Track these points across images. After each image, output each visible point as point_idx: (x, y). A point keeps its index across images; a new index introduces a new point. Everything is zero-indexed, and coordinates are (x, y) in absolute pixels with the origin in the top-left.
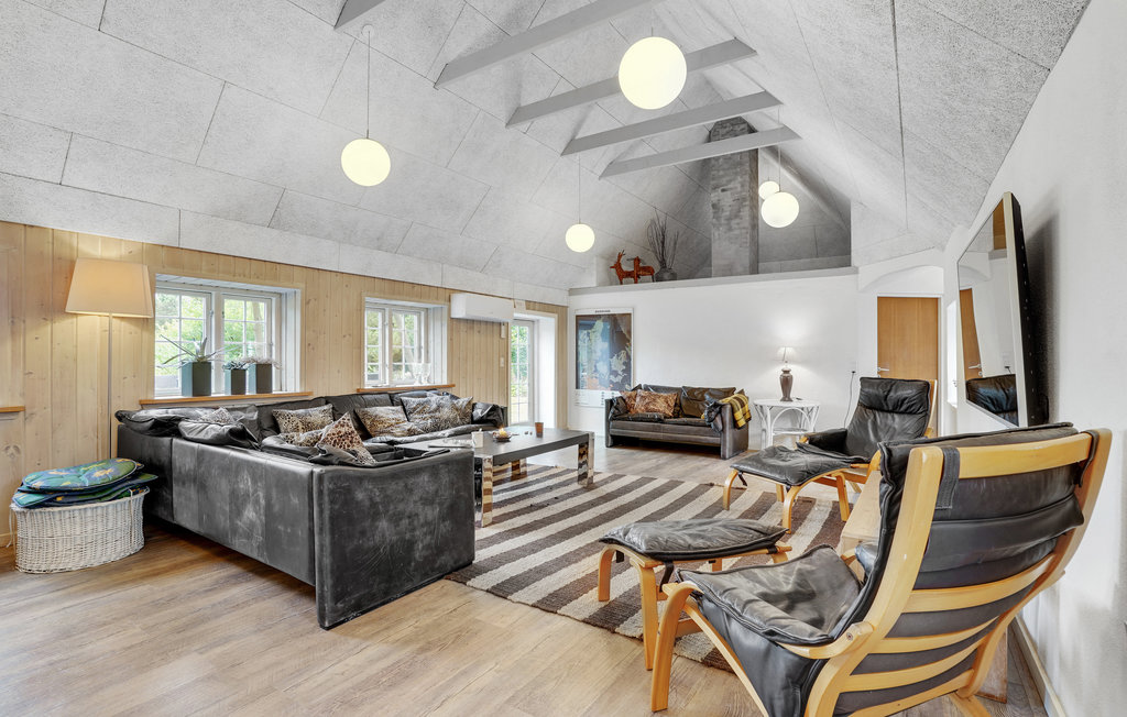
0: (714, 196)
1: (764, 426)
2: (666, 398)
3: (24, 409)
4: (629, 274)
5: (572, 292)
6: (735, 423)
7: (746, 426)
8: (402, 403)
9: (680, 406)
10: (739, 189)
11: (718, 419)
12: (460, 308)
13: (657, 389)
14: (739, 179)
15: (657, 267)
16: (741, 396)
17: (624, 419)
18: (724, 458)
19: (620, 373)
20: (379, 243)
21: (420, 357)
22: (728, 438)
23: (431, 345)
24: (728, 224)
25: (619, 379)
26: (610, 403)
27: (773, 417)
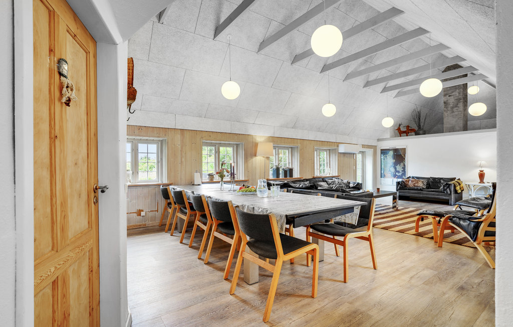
0: (445, 99)
1: (470, 193)
2: (423, 181)
3: (248, 180)
4: (404, 132)
5: (379, 140)
6: (456, 192)
7: (461, 193)
8: (326, 181)
9: (429, 185)
10: (458, 95)
11: (448, 190)
12: (342, 149)
13: (418, 178)
14: (457, 91)
15: (416, 129)
16: (459, 181)
17: (405, 189)
18: (451, 205)
19: (401, 171)
20: (319, 130)
21: (327, 166)
22: (452, 197)
23: (331, 162)
24: (452, 110)
25: (400, 174)
26: (398, 183)
27: (474, 190)
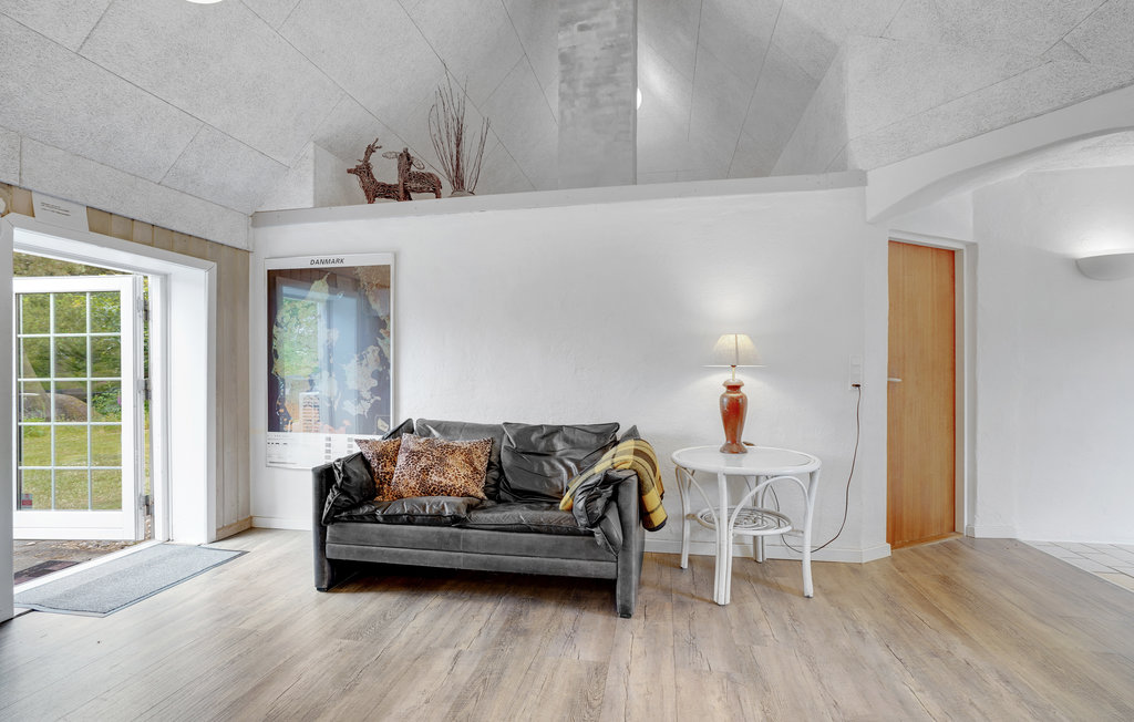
0: (564, 40)
2: (468, 453)
4: (388, 190)
5: (257, 218)
6: (645, 516)
9: (501, 471)
10: (614, 26)
11: (613, 516)
13: (447, 429)
17: (361, 518)
19: (367, 395)
